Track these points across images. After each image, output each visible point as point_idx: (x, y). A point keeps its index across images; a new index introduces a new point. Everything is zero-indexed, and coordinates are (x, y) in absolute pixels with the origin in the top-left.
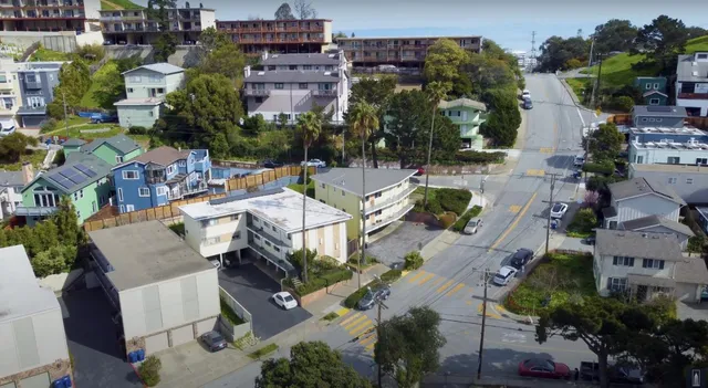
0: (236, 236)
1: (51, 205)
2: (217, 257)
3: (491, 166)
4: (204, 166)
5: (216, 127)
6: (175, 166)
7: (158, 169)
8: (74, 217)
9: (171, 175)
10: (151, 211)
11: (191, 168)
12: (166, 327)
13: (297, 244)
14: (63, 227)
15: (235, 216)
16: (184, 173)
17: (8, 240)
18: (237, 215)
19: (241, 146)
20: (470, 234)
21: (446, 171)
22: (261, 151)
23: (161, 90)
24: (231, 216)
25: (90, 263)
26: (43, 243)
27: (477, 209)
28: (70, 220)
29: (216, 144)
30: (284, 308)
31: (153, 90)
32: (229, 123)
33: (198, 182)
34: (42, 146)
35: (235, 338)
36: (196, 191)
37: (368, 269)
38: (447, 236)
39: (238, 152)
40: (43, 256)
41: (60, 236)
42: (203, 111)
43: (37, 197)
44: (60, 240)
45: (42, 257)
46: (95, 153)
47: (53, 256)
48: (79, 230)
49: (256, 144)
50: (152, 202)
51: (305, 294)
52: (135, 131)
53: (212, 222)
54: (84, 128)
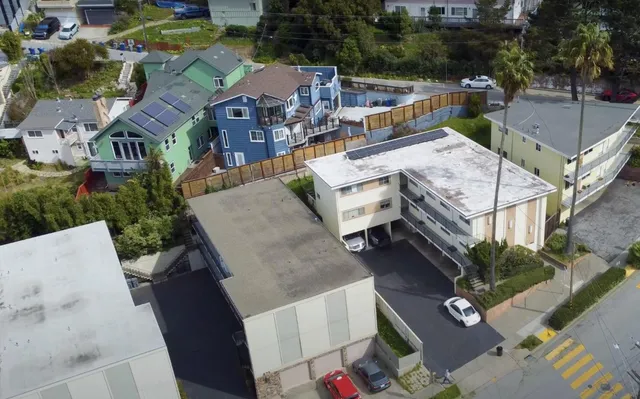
0: (385, 205)
1: (136, 155)
2: (361, 234)
4: (332, 91)
5: (344, 31)
6: (296, 96)
7: (274, 104)
8: (167, 177)
9: (290, 111)
10: (267, 163)
11: (315, 94)
12: (307, 356)
13: (479, 232)
14: (154, 192)
15: (385, 180)
16: (307, 103)
17: (85, 211)
18: (387, 178)
19: (379, 57)
22: (405, 64)
24: (380, 179)
25: (194, 238)
26: (130, 213)
28: (163, 183)
29: (344, 55)
30: (462, 324)
32: (361, 24)
33: (326, 116)
34: (114, 54)
35: (401, 372)
36: (323, 130)
37: (575, 262)
39: (376, 66)
40: (131, 232)
41: (151, 204)
43: (116, 145)
44: (152, 209)
45: (131, 234)
46: (186, 73)
47: (145, 232)
48: (175, 194)
49: (399, 55)
50: (268, 150)
51: (492, 306)
52: (234, 33)
53: (354, 190)
54: (165, 27)
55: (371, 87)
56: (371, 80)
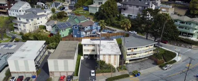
2: (88, 55)
3: (193, 46)
5: (108, 17)
6: (89, 27)
7: (83, 27)
9: (86, 29)
10: (79, 38)
11: (94, 27)
13: (101, 58)
16: (91, 30)
20: (164, 70)
21: (176, 44)
23: (101, 3)
24: (93, 45)
27: (175, 61)
30: (90, 75)
31: (100, 3)
35: (73, 79)
37: (122, 71)
38: (157, 67)
42: (105, 11)
43: (55, 29)
46: (75, 19)
47: (53, 45)
49: (118, 23)
51: (97, 73)
53: (87, 46)
54: (81, 11)
55: (108, 29)
56: (108, 27)
